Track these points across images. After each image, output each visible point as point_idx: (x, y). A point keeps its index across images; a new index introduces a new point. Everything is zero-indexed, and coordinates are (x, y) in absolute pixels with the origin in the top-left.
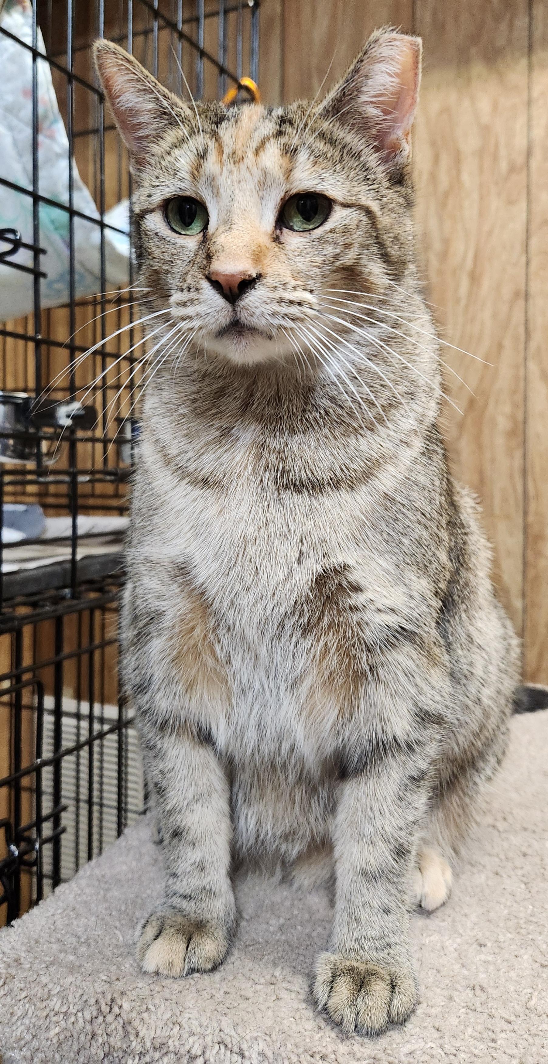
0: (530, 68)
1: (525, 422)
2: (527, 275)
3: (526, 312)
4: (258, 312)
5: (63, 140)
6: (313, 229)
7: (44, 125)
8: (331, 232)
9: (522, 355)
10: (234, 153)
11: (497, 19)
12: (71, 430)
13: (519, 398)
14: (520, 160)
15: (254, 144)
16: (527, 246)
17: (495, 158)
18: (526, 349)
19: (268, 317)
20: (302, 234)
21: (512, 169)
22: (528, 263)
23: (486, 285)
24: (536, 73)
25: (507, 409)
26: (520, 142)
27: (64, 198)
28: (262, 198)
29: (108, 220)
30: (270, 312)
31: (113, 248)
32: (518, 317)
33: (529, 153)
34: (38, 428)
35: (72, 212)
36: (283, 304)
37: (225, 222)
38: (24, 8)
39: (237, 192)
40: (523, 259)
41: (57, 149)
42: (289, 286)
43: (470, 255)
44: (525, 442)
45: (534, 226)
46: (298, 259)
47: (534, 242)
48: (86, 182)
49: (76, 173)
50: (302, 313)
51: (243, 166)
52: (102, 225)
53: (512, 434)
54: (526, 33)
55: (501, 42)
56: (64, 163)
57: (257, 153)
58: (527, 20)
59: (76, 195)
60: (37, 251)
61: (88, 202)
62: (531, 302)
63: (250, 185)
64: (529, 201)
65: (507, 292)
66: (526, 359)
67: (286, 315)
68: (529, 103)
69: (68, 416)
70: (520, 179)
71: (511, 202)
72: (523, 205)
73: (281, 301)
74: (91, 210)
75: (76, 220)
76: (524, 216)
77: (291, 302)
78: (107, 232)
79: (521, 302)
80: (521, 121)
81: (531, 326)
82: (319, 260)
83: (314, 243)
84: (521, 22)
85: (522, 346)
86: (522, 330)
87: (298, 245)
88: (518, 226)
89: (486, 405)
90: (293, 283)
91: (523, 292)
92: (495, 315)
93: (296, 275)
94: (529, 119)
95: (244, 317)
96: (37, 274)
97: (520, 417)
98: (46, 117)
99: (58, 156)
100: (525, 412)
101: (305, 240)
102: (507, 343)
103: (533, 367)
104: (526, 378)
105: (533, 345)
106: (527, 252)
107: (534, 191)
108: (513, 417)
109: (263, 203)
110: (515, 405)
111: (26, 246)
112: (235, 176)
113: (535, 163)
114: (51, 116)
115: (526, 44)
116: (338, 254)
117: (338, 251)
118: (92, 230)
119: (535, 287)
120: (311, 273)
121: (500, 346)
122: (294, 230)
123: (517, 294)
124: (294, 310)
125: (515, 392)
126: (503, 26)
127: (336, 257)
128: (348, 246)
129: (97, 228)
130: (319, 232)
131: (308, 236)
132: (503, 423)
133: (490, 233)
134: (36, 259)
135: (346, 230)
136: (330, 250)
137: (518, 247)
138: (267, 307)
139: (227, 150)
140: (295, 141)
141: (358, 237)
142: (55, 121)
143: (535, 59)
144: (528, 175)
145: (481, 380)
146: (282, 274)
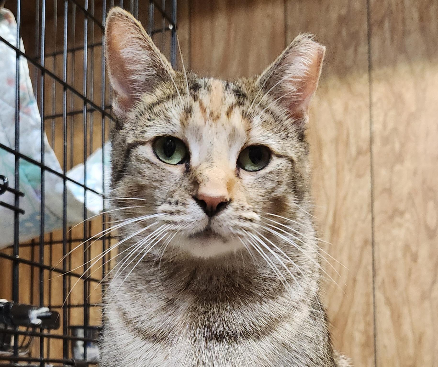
0: (370, 81)
1: (375, 336)
2: (373, 228)
3: (373, 255)
4: (225, 224)
5: (36, 116)
6: (258, 170)
7: (23, 105)
8: (270, 173)
9: (371, 286)
10: (212, 113)
11: (346, 47)
12: (41, 327)
13: (370, 318)
14: (365, 146)
15: (225, 109)
16: (372, 207)
17: (347, 144)
18: (374, 282)
19: (231, 229)
20: (251, 173)
21: (359, 153)
22: (373, 219)
23: (343, 235)
24: (375, 85)
25: (362, 327)
26: (365, 134)
27: (37, 158)
28: (230, 146)
29: (69, 175)
30: (233, 225)
31: (72, 196)
32: (367, 258)
33: (371, 141)
34: (15, 326)
35: (44, 168)
36: (241, 220)
37: (207, 160)
38: (10, 22)
39: (215, 140)
40: (370, 217)
41: (32, 122)
42: (245, 208)
43: (331, 213)
44: (375, 351)
45: (376, 193)
46: (250, 190)
47: (377, 204)
48: (53, 147)
49: (46, 139)
50: (252, 226)
51: (219, 123)
52: (65, 178)
53: (365, 345)
54: (366, 57)
55: (349, 62)
56: (37, 133)
57: (228, 114)
58: (367, 48)
59: (46, 156)
60: (18, 194)
61: (54, 162)
62: (376, 247)
63: (224, 136)
64: (372, 176)
65: (358, 240)
66: (374, 288)
67: (242, 227)
68: (370, 106)
69: (39, 317)
70: (365, 159)
71: (359, 176)
72: (368, 178)
73: (240, 218)
74: (57, 166)
75: (46, 173)
76: (369, 185)
77: (246, 219)
78: (68, 183)
79: (369, 248)
80: (365, 118)
81: (377, 266)
82: (263, 191)
83: (259, 180)
84: (363, 49)
85: (371, 280)
86: (370, 268)
87: (250, 181)
88: (365, 193)
89: (346, 324)
90: (248, 206)
91: (371, 241)
92: (350, 258)
93: (250, 200)
94: (371, 117)
95: (215, 226)
96: (17, 211)
97: (371, 333)
98: (25, 99)
99: (33, 127)
100: (375, 329)
101: (255, 178)
102: (360, 278)
103: (379, 295)
104: (374, 303)
105: (379, 279)
106: (372, 211)
107: (375, 167)
108: (366, 332)
109: (231, 149)
110: (367, 324)
111: (10, 190)
112: (213, 128)
113: (376, 149)
114: (28, 99)
115: (367, 63)
116: (274, 188)
117: (274, 185)
118: (57, 181)
119: (378, 237)
120: (258, 200)
121: (355, 281)
122: (246, 170)
123: (366, 242)
124: (247, 225)
125: (366, 315)
126: (351, 52)
127: (273, 189)
128: (280, 183)
129: (61, 180)
130: (262, 172)
131: (256, 175)
132: (359, 337)
133: (345, 198)
134: (17, 199)
135: (279, 173)
136: (269, 185)
137: (366, 208)
138: (232, 221)
139: (208, 111)
140: (250, 110)
141: (286, 177)
142: (32, 102)
143: (373, 74)
144: (371, 157)
145: (341, 306)
146: (241, 199)
